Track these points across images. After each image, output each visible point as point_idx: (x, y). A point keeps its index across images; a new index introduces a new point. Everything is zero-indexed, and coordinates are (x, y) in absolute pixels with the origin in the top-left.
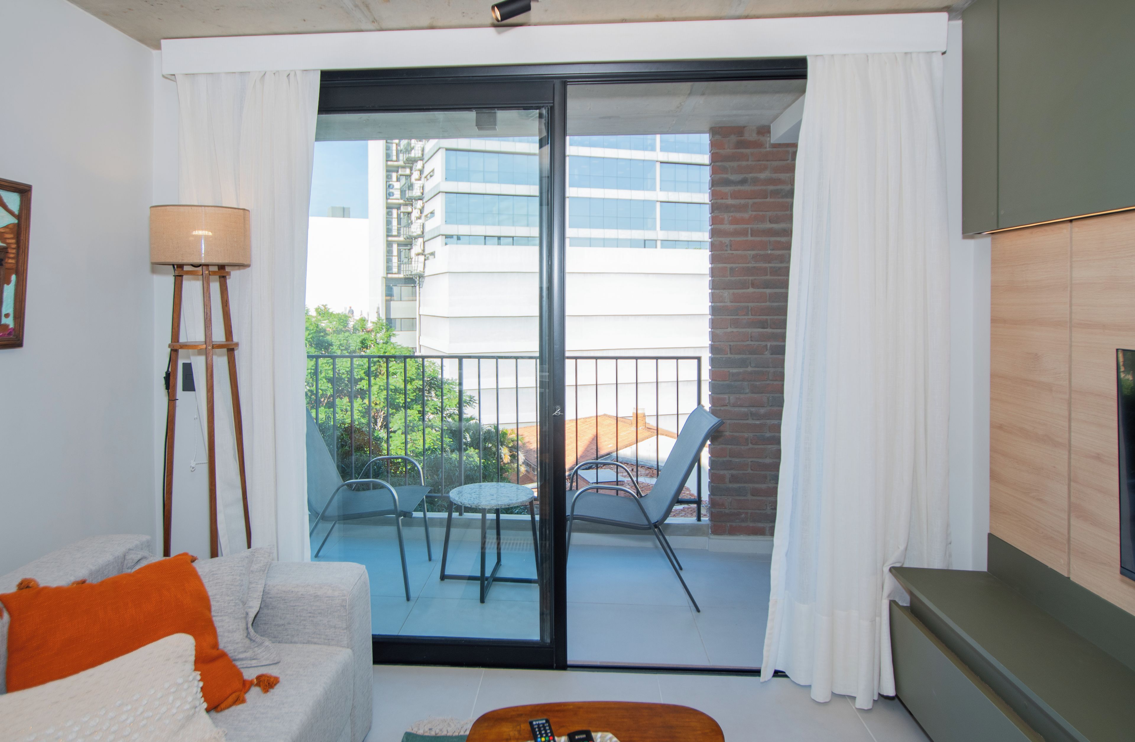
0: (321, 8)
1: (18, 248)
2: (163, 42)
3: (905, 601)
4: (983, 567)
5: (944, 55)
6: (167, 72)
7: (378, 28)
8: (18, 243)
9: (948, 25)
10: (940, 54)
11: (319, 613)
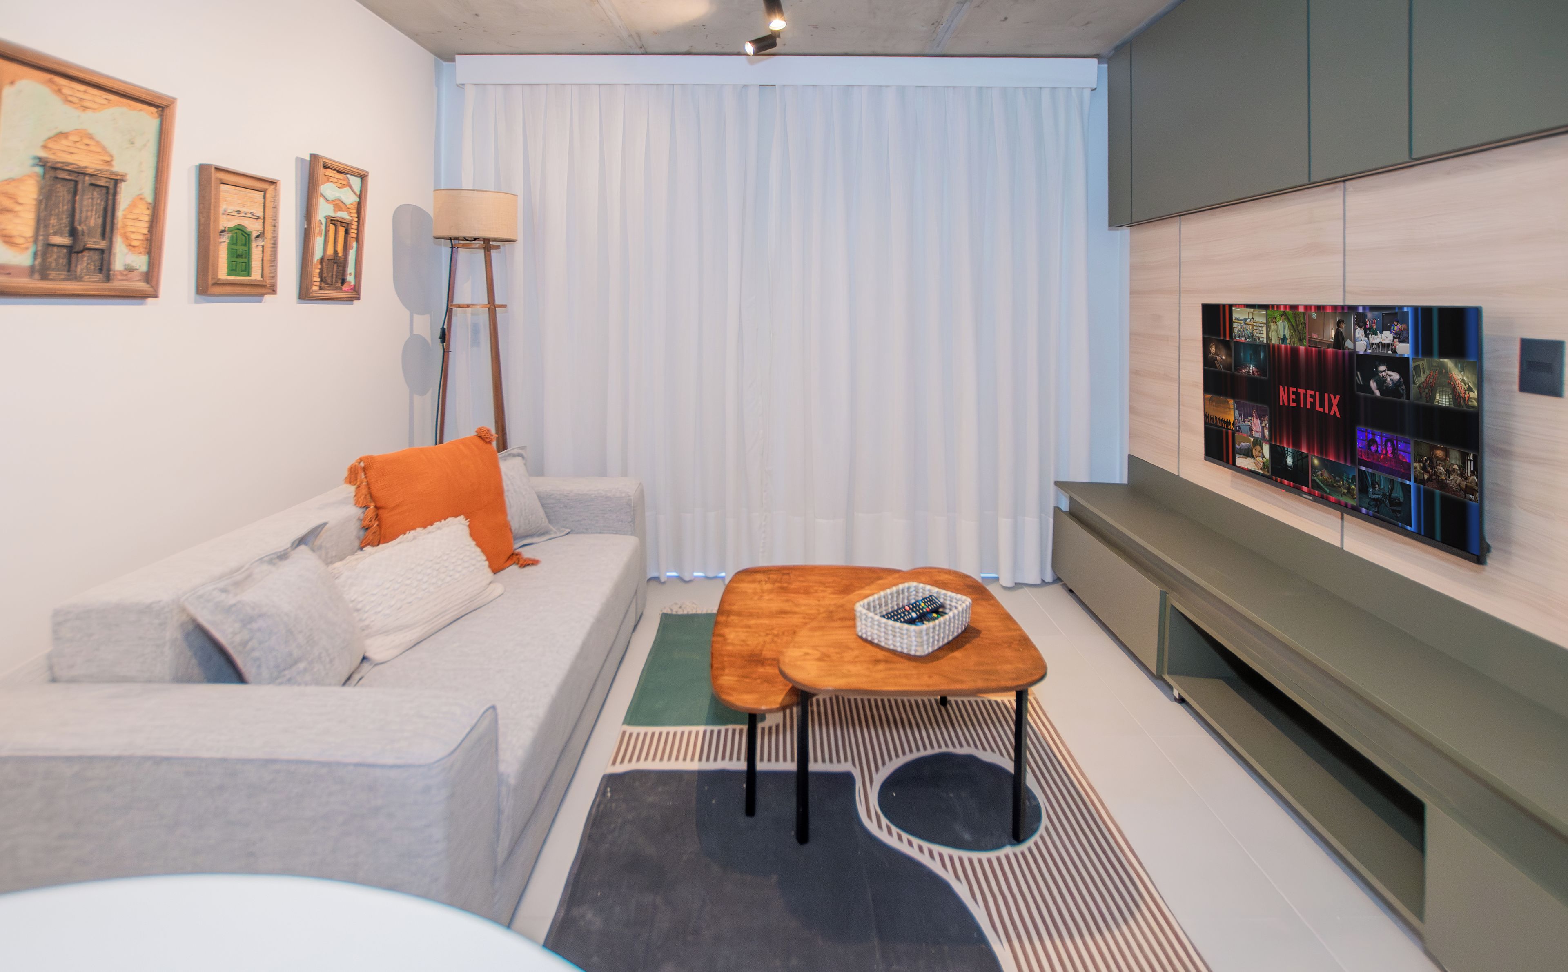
0: (601, 36)
1: (358, 222)
2: (457, 57)
3: (1065, 506)
4: (1125, 481)
5: (1093, 92)
6: (459, 82)
7: (644, 52)
8: (358, 217)
9: (1098, 67)
10: (1090, 90)
11: (610, 510)
